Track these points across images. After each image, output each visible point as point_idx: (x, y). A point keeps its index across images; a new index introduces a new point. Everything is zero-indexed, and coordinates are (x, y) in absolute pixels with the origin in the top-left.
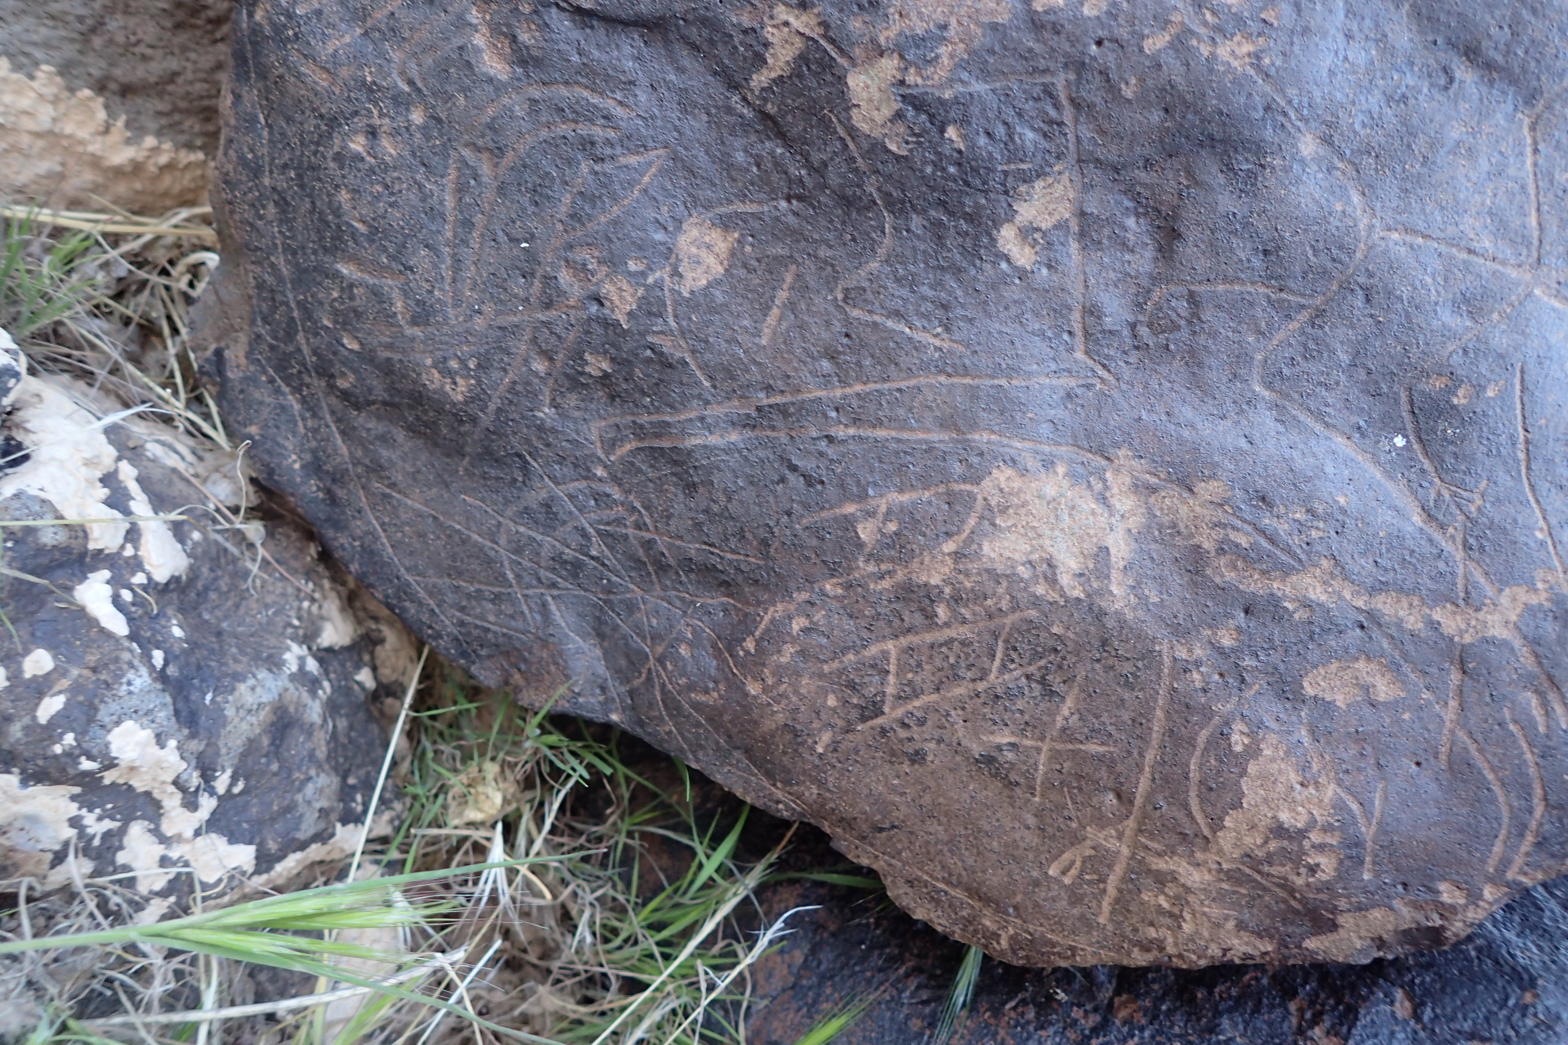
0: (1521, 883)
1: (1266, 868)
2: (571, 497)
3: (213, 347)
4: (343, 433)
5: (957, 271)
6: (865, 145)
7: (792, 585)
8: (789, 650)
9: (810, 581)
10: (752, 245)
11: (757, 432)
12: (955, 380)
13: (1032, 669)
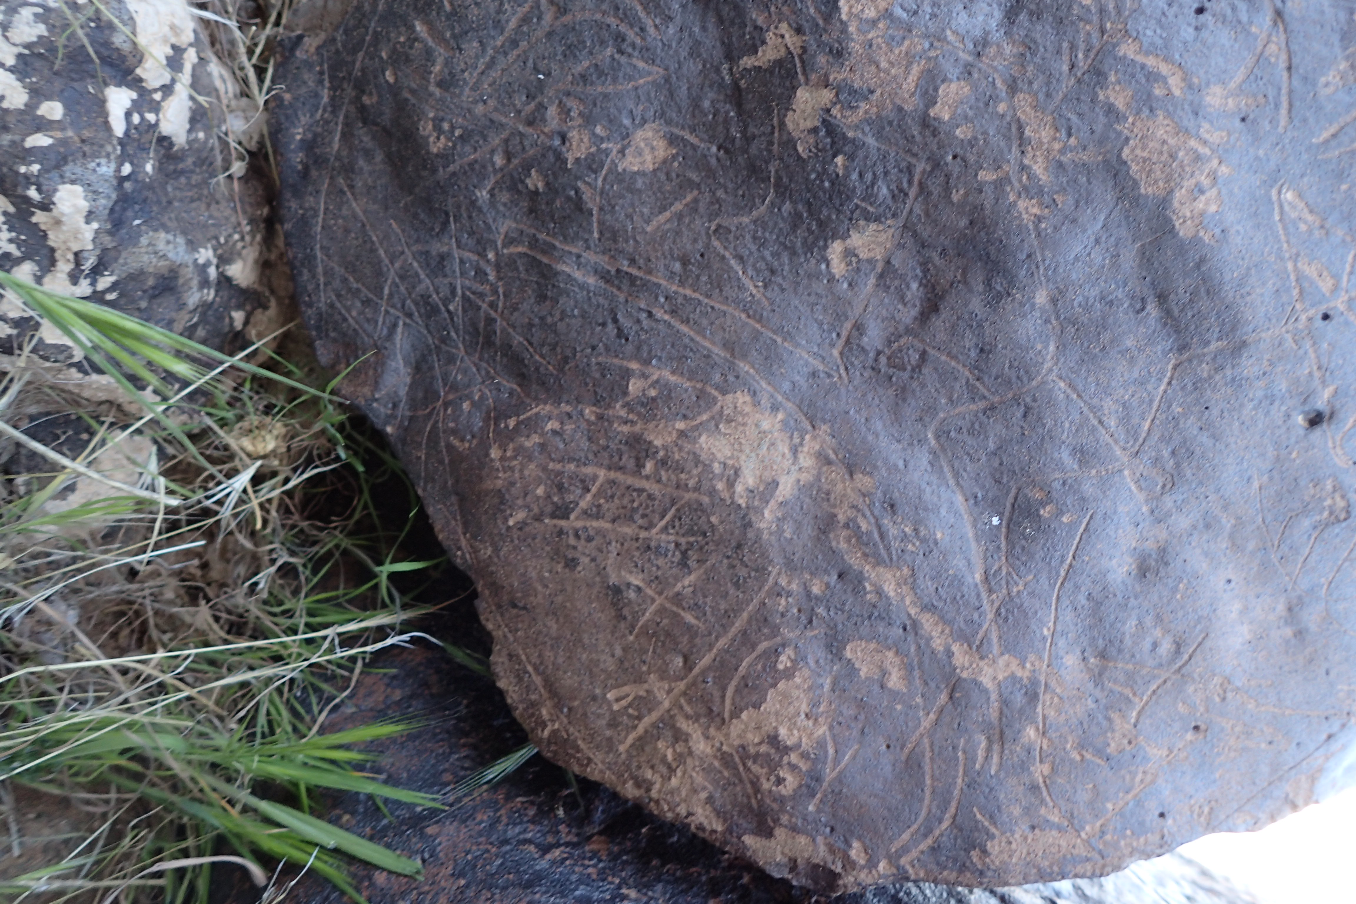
0: (907, 872)
1: (750, 763)
2: (462, 262)
3: (299, 32)
4: (343, 134)
5: (793, 253)
6: (785, 137)
7: (565, 397)
8: (536, 439)
9: (578, 400)
10: (680, 163)
11: (608, 287)
12: (751, 322)
13: (683, 540)
